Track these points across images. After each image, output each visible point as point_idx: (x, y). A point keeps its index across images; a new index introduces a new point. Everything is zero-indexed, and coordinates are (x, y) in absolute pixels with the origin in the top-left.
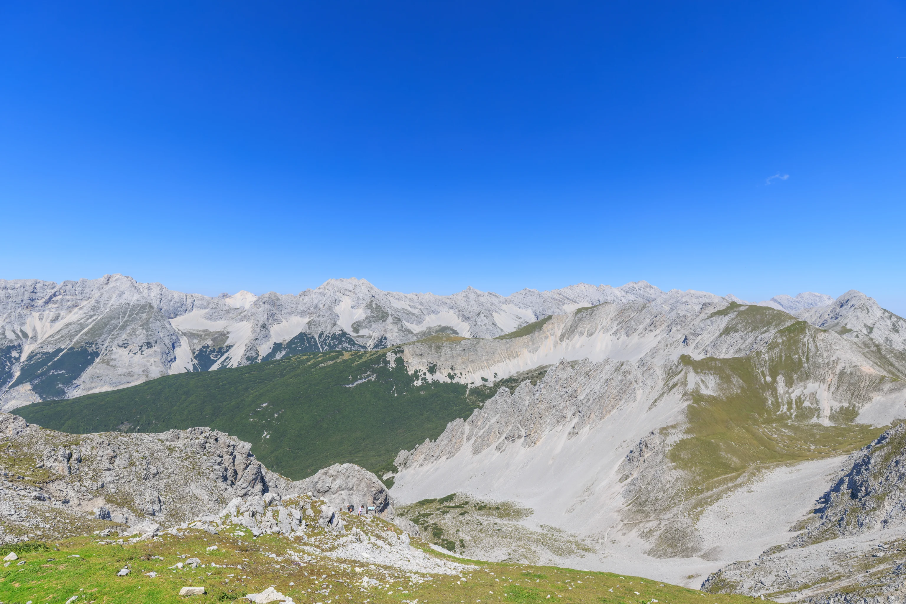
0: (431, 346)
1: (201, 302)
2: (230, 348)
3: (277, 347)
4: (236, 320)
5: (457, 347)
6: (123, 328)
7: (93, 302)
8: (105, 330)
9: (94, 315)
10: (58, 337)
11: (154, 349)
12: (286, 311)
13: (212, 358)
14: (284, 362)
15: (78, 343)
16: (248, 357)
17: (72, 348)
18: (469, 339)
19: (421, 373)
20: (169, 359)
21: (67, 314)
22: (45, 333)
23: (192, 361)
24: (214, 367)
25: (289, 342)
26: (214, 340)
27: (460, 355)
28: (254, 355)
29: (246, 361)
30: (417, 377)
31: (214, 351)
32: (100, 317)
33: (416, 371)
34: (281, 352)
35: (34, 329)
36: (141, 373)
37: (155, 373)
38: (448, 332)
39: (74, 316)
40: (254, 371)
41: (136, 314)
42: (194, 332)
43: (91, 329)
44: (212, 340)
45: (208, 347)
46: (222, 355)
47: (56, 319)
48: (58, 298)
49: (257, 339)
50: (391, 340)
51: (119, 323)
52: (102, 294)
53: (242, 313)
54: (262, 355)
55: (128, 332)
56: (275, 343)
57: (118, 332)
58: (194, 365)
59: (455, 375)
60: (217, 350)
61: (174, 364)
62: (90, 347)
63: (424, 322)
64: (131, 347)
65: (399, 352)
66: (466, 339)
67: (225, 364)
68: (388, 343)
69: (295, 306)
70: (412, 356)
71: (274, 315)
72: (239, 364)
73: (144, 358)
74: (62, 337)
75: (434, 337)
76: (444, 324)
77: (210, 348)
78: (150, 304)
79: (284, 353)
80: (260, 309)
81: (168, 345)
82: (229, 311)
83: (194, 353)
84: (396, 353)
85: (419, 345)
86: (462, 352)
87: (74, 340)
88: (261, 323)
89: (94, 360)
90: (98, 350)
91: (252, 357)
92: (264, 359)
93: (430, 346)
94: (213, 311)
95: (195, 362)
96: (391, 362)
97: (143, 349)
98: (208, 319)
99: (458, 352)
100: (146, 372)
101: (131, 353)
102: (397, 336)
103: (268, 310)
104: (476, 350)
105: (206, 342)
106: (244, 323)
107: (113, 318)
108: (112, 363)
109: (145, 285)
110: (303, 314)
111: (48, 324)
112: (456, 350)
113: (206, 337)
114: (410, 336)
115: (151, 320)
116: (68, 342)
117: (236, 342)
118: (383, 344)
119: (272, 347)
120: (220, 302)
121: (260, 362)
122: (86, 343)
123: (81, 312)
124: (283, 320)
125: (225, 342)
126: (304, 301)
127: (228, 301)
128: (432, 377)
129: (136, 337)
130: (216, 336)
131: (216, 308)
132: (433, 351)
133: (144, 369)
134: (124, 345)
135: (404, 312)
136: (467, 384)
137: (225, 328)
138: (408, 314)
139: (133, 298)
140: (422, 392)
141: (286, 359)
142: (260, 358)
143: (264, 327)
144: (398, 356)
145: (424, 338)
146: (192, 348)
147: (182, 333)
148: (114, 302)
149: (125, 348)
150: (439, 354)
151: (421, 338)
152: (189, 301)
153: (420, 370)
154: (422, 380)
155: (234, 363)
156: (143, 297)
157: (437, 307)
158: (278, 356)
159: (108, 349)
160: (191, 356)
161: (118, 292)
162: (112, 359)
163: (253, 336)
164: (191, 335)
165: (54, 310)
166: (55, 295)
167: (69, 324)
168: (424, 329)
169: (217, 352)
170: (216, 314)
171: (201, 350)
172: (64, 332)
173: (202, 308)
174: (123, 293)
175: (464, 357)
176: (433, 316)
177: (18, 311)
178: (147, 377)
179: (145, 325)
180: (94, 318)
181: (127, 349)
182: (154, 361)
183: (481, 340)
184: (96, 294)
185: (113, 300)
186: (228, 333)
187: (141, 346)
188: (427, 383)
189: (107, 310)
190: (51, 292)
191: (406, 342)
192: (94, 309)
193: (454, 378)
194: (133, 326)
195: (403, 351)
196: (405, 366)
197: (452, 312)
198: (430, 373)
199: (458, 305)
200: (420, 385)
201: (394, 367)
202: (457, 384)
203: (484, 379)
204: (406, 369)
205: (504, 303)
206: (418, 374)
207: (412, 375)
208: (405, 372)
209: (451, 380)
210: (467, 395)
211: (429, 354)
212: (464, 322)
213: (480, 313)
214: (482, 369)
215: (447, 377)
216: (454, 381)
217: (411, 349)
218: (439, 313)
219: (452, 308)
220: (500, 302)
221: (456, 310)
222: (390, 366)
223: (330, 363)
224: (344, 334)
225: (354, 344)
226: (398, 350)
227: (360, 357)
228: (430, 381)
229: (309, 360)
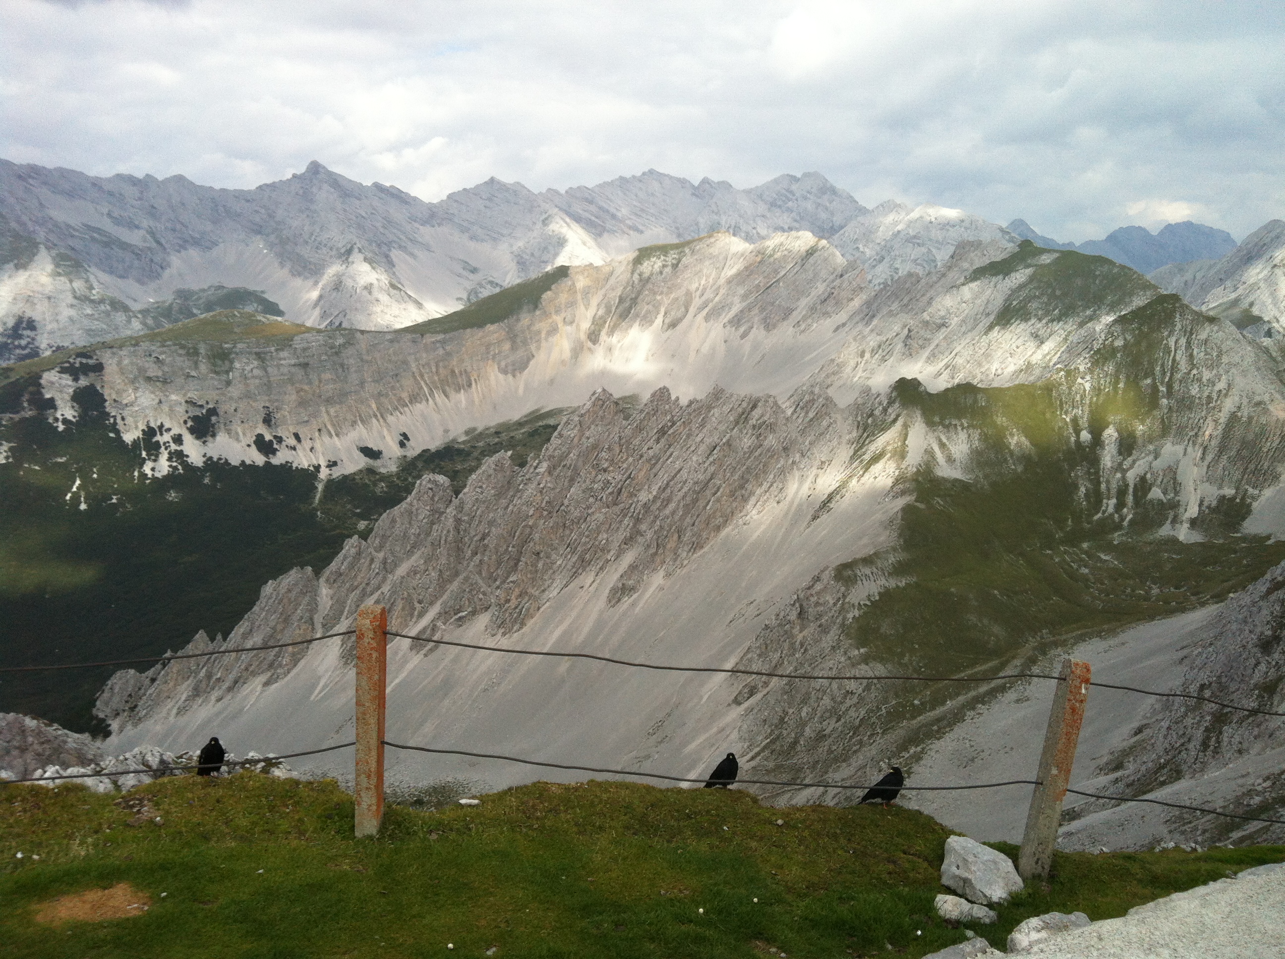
0: (196, 353)
5: (284, 354)
18: (319, 331)
19: (167, 437)
27: (291, 381)
30: (154, 449)
33: (150, 432)
38: (249, 309)
50: (51, 332)
59: (280, 440)
63: (167, 273)
65: (86, 370)
66: (309, 330)
68: (44, 342)
70: (133, 382)
75: (205, 322)
76: (231, 283)
84: (74, 372)
85: (155, 347)
86: (299, 373)
93: (193, 353)
96: (59, 403)
99: (285, 370)
102: (71, 319)
104: (342, 365)
112: (279, 366)
114: (120, 318)
118: (23, 342)
128: (203, 450)
132: (203, 368)
135: (93, 239)
136: (317, 468)
138: (106, 245)
140: (172, 496)
144: (83, 382)
145: (168, 326)
150: (224, 377)
151: (159, 325)
153: (161, 427)
154: (170, 459)
157: (209, 227)
168: (168, 297)
175: (306, 387)
176: (193, 253)
183: (358, 335)
188: (187, 466)
191: (108, 338)
193: (274, 452)
195: (99, 368)
196: (108, 414)
197: (259, 244)
198: (198, 438)
199: (279, 223)
200: (165, 472)
201: (70, 418)
202: (286, 468)
203: (368, 452)
204: (115, 423)
205: (424, 223)
206: (155, 439)
207: (136, 443)
208: (112, 435)
209: (266, 455)
210: (317, 501)
211: (188, 376)
212: (300, 274)
213: (349, 252)
214: (362, 421)
215: (254, 447)
216: (276, 460)
217: (126, 362)
218: (215, 244)
219: (258, 230)
220: (413, 219)
221: (272, 238)
222: (59, 415)
226: (83, 364)
228: (197, 461)
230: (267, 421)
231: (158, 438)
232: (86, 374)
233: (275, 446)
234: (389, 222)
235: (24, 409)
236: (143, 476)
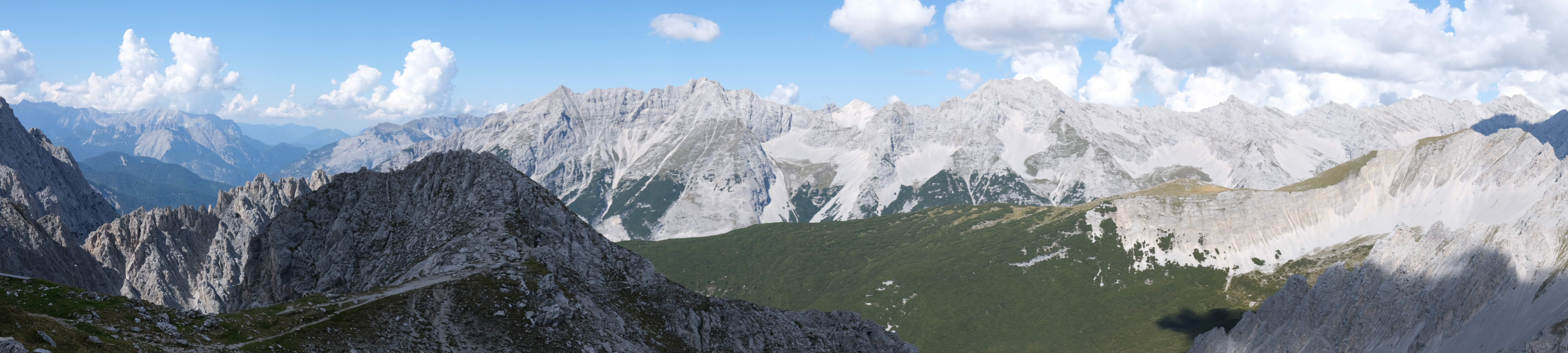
0: (1165, 202)
1: (800, 118)
2: (838, 190)
3: (906, 193)
4: (847, 147)
5: (1211, 203)
6: (709, 153)
7: (678, 115)
8: (690, 156)
9: (679, 135)
10: (644, 161)
11: (743, 184)
12: (920, 133)
13: (815, 204)
14: (917, 217)
15: (663, 170)
16: (863, 206)
17: (657, 177)
18: (1232, 190)
19: (1147, 248)
20: (760, 201)
21: (654, 132)
22: (633, 156)
23: (788, 206)
24: (817, 218)
25: (924, 186)
26: (817, 176)
27: (1215, 219)
28: (872, 203)
29: (860, 212)
30: (1140, 255)
31: (815, 193)
32: (685, 138)
33: (1138, 246)
34: (911, 201)
35: (624, 150)
36: (728, 218)
37: (745, 220)
38: (1194, 178)
39: (659, 136)
40: (873, 229)
41: (723, 135)
42: (791, 163)
43: (676, 153)
44: (814, 176)
45: (809, 186)
46: (828, 200)
47: (643, 139)
48: (646, 111)
49: (875, 178)
50: (1092, 190)
51: (705, 146)
52: (687, 106)
53: (855, 135)
54: (883, 205)
55: (715, 159)
56: (903, 187)
57: (703, 159)
58: (791, 213)
59: (1207, 252)
60: (820, 192)
61: (766, 208)
62: (676, 177)
63: (1150, 158)
64: (717, 180)
65: (1108, 210)
66: (1226, 189)
67: (832, 214)
68: (1088, 195)
69: (933, 126)
70: (1131, 217)
71: (901, 140)
72: (851, 216)
73: (731, 197)
74: (649, 161)
75: (1170, 185)
76: (1184, 164)
77: (811, 189)
78: (739, 119)
79: (915, 203)
80: (881, 130)
81: (760, 181)
82: (837, 131)
83: (791, 194)
84: (1102, 211)
85: (1143, 199)
86: (1220, 213)
87: (660, 167)
88: (882, 153)
89: (679, 194)
90: (683, 182)
91: (869, 206)
92: (885, 211)
93: (1163, 202)
94: (816, 131)
95: (792, 207)
96: (1093, 228)
97: (730, 184)
98: (810, 144)
99: (1212, 212)
100: (734, 216)
101: (717, 188)
102: (1102, 183)
103: (893, 132)
104: (1244, 210)
105: (806, 179)
106: (858, 152)
107: (698, 139)
108: (697, 200)
109: (733, 93)
110: (946, 139)
111: (636, 144)
112: (1209, 210)
113: (807, 172)
114: (1126, 182)
115: (740, 143)
116: (654, 169)
117: (847, 182)
118: (1078, 195)
119: (898, 191)
120: (825, 119)
121: (879, 214)
122: (672, 171)
123: (667, 129)
124: (914, 149)
125: (831, 181)
126: (948, 118)
127: (835, 115)
128: (1166, 256)
129: (723, 167)
130: (820, 170)
131: (819, 127)
132: (1168, 210)
133: (731, 212)
134: (710, 178)
135: (1115, 141)
136: (1228, 269)
137: (832, 158)
138: (1122, 143)
139: (721, 112)
140: (1148, 282)
141: (920, 213)
142: (880, 209)
143: (886, 158)
144: (1106, 217)
145: (1150, 187)
146: (788, 187)
147: (776, 163)
148: (701, 116)
149: (711, 181)
150: (1179, 216)
151: (1145, 187)
152: (786, 116)
153: (1144, 243)
154: (1147, 261)
155: (843, 215)
156: (731, 110)
157: (1173, 132)
158: (907, 208)
159: (694, 181)
160: (787, 198)
161: (704, 104)
162: (698, 195)
163: (870, 174)
164: (788, 168)
165: (641, 127)
166: (642, 107)
167: (655, 145)
168: (1150, 171)
169: (821, 195)
170: (820, 137)
171: (800, 192)
172: (650, 155)
173: (801, 127)
174: (709, 104)
175: (1223, 223)
176: (1165, 147)
177: (611, 127)
178: (735, 223)
179: (733, 150)
180: (680, 138)
181: (713, 182)
182: (744, 203)
183: (1254, 193)
184: (682, 106)
185: (699, 114)
186: (836, 166)
187: (729, 180)
188: (1156, 266)
189: (693, 129)
190: (639, 104)
191: (1120, 193)
192: (680, 126)
193: (1204, 259)
194: (720, 151)
195: (1114, 210)
196: (1118, 235)
197: (1200, 141)
198: (1163, 250)
199: (1211, 130)
200: (1145, 269)
201: (1098, 235)
202: (1210, 269)
203: (1257, 261)
204: (1121, 240)
205: (1292, 128)
206: (1140, 250)
207: (1130, 251)
208: (1119, 246)
209: (1200, 261)
210: (1227, 288)
211: (1160, 215)
212: (1221, 158)
213: (1249, 145)
214: (1254, 242)
215: (1193, 256)
216: (1205, 264)
217: (1128, 206)
218: (1177, 142)
219: (1200, 134)
220: (1286, 125)
221: (1207, 138)
222: (1093, 234)
223: (990, 224)
224: (1012, 176)
225: (1028, 194)
226: (1107, 207)
227: (1041, 216)
228: (1162, 262)
229: (956, 217)
230: (1201, 241)
231: (1142, 249)
232: (1107, 212)
233: (1205, 256)
234: (1271, 128)
235: (1076, 230)
236: (1133, 269)
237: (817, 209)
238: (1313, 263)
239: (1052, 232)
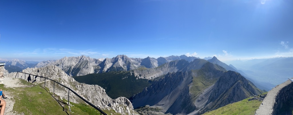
3: (108, 69)
6: (84, 65)
8: (82, 65)
10: (76, 66)
14: (110, 72)
15: (78, 67)
16: (103, 71)
21: (77, 62)
22: (74, 65)
31: (97, 69)
32: (81, 63)
36: (86, 73)
37: (88, 73)
41: (86, 62)
43: (80, 65)
44: (97, 67)
46: (99, 70)
58: (94, 72)
61: (91, 72)
71: (107, 63)
73: (87, 70)
75: (141, 68)
78: (88, 60)
83: (94, 70)
85: (137, 70)
89: (80, 70)
90: (81, 68)
97: (87, 68)
101: (85, 69)
102: (132, 68)
104: (150, 71)
107: (83, 63)
112: (146, 71)
115: (88, 63)
121: (105, 72)
124: (109, 64)
125: (99, 68)
126: (113, 60)
129: (86, 66)
135: (134, 62)
136: (148, 79)
139: (85, 59)
140: (138, 81)
143: (106, 65)
147: (92, 66)
150: (142, 72)
151: (138, 68)
162: (83, 70)
164: (94, 66)
167: (77, 64)
168: (138, 66)
175: (147, 73)
176: (140, 63)
189: (82, 61)
191: (135, 69)
196: (134, 75)
200: (138, 79)
201: (132, 75)
203: (152, 78)
207: (136, 77)
214: (151, 76)
216: (145, 78)
223: (118, 73)
224: (121, 67)
225: (123, 69)
226: (133, 71)
227: (125, 72)
228: (140, 78)
229: (114, 72)
234: (153, 60)
235: (129, 74)
236: (136, 79)
237: (97, 72)
238: (159, 78)
239: (126, 74)
